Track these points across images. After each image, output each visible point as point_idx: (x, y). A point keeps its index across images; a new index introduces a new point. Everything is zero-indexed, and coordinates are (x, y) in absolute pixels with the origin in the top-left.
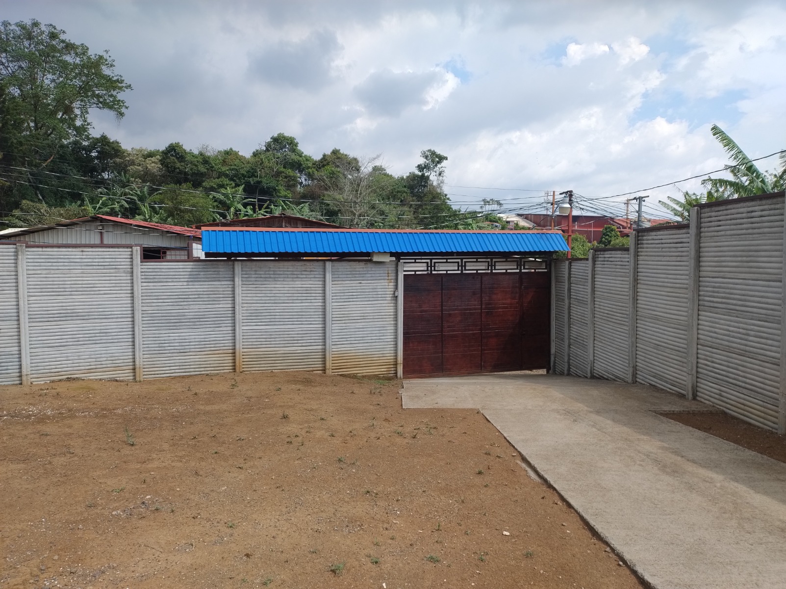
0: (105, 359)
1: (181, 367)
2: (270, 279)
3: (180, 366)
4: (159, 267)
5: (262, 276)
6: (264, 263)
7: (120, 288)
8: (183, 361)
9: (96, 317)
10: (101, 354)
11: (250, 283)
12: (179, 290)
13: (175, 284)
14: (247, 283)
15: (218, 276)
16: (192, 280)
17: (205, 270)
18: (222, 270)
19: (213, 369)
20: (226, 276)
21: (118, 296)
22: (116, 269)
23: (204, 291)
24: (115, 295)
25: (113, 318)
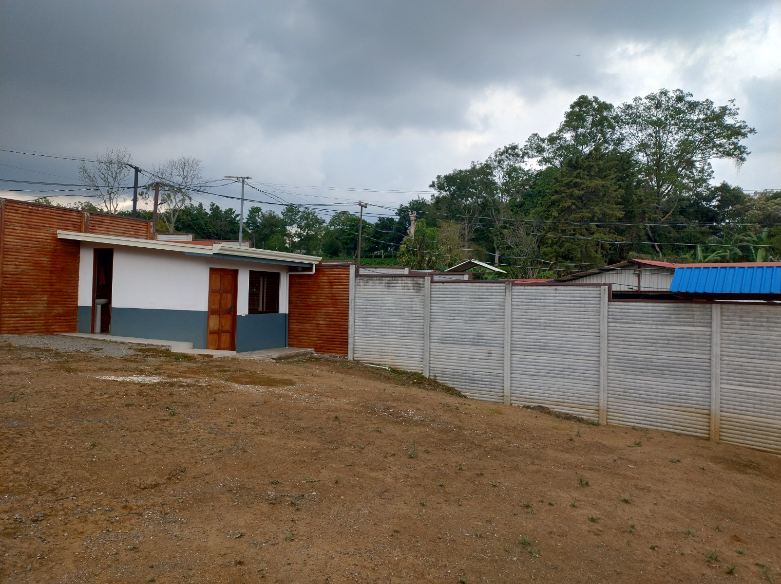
0: (572, 395)
1: (647, 419)
2: (762, 328)
3: (645, 417)
4: (627, 307)
5: (751, 323)
6: (753, 307)
7: (588, 326)
8: (649, 412)
9: (566, 352)
10: (569, 389)
11: (733, 331)
12: (647, 333)
13: (644, 326)
14: (729, 331)
15: (692, 320)
16: (661, 323)
17: (676, 312)
18: (698, 313)
19: (682, 428)
20: (702, 321)
21: (586, 334)
22: (585, 307)
23: (675, 337)
24: (583, 333)
25: (580, 355)
